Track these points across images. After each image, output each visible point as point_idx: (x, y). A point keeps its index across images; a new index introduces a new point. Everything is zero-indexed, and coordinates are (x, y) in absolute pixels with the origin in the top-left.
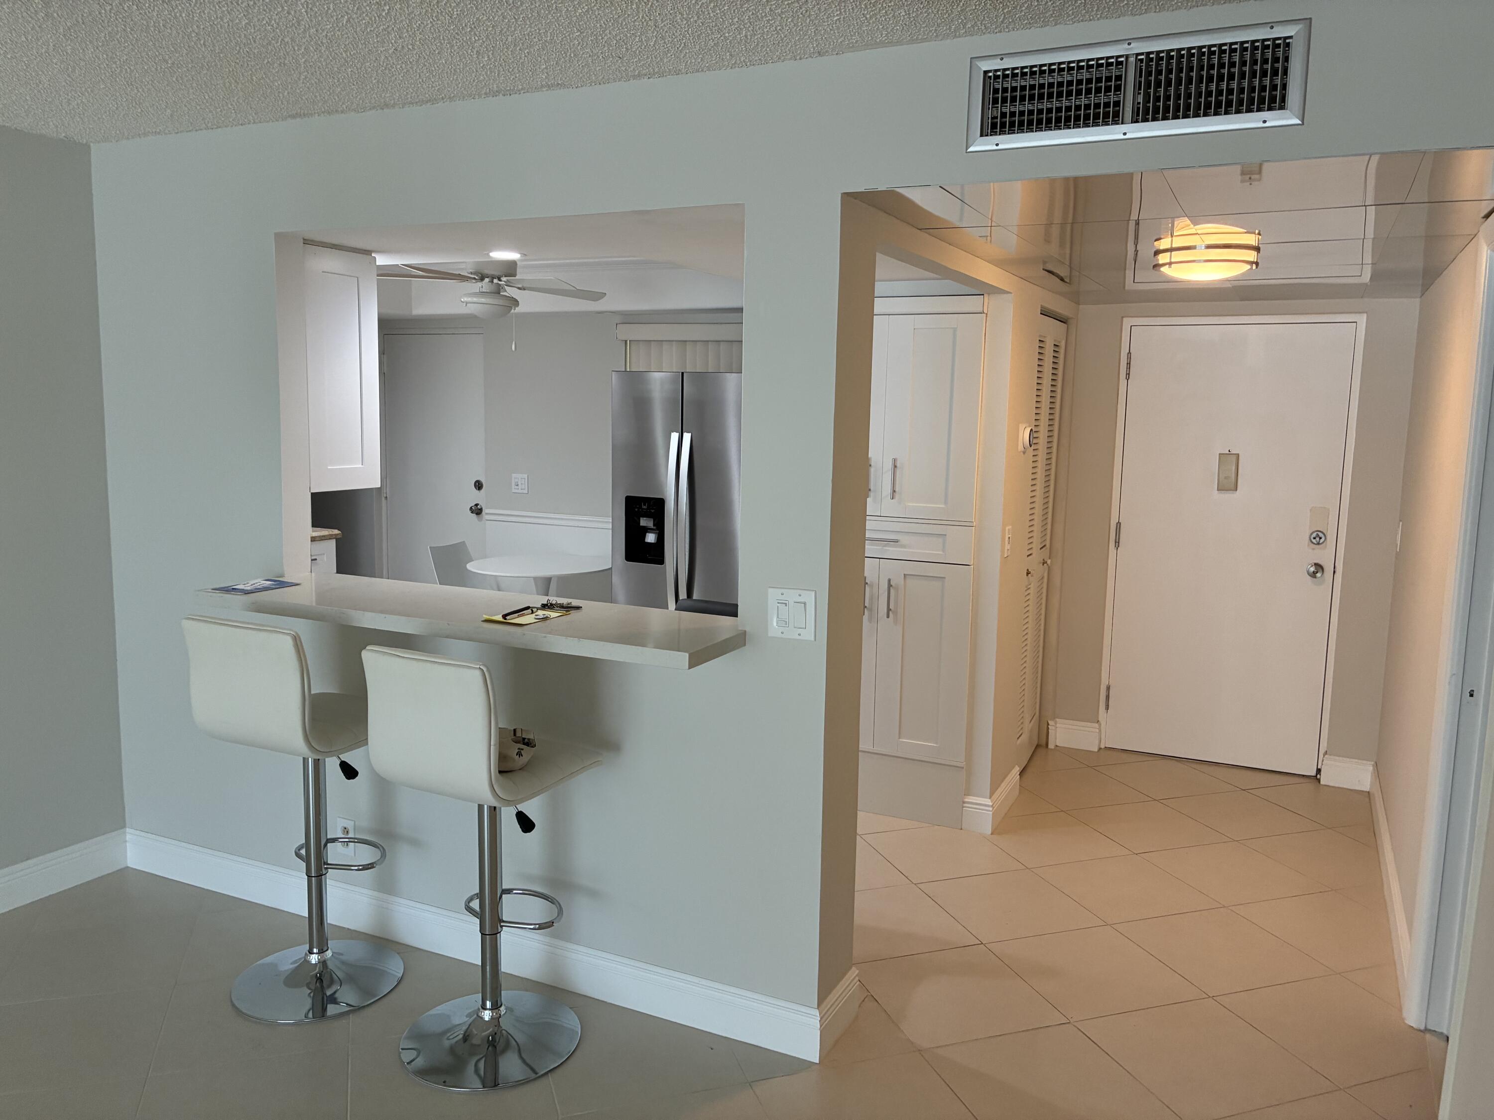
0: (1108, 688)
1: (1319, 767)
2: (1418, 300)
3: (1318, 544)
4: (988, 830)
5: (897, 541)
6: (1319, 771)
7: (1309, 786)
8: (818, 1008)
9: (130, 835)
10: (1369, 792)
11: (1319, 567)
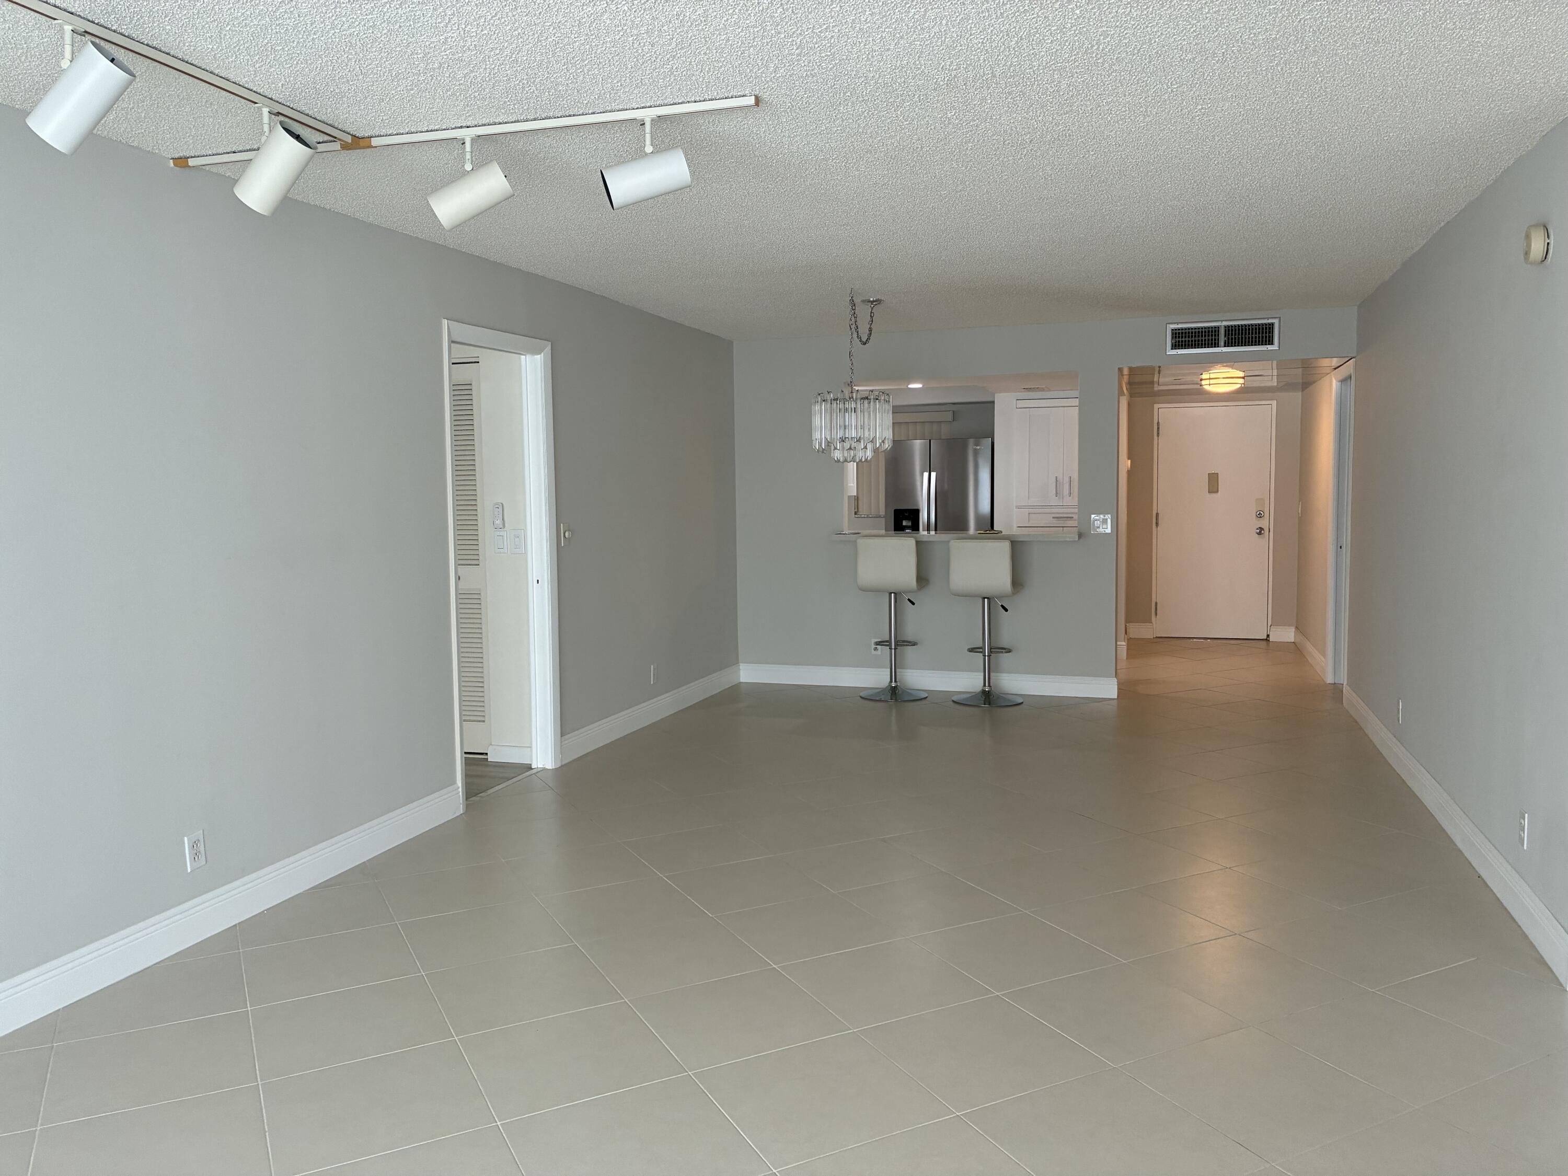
0: (1156, 603)
1: (1268, 633)
2: (1300, 393)
3: (1261, 517)
4: (1125, 658)
5: (1072, 518)
6: (1268, 636)
7: (1264, 643)
8: (1116, 677)
9: (742, 666)
10: (1294, 642)
11: (1261, 529)
